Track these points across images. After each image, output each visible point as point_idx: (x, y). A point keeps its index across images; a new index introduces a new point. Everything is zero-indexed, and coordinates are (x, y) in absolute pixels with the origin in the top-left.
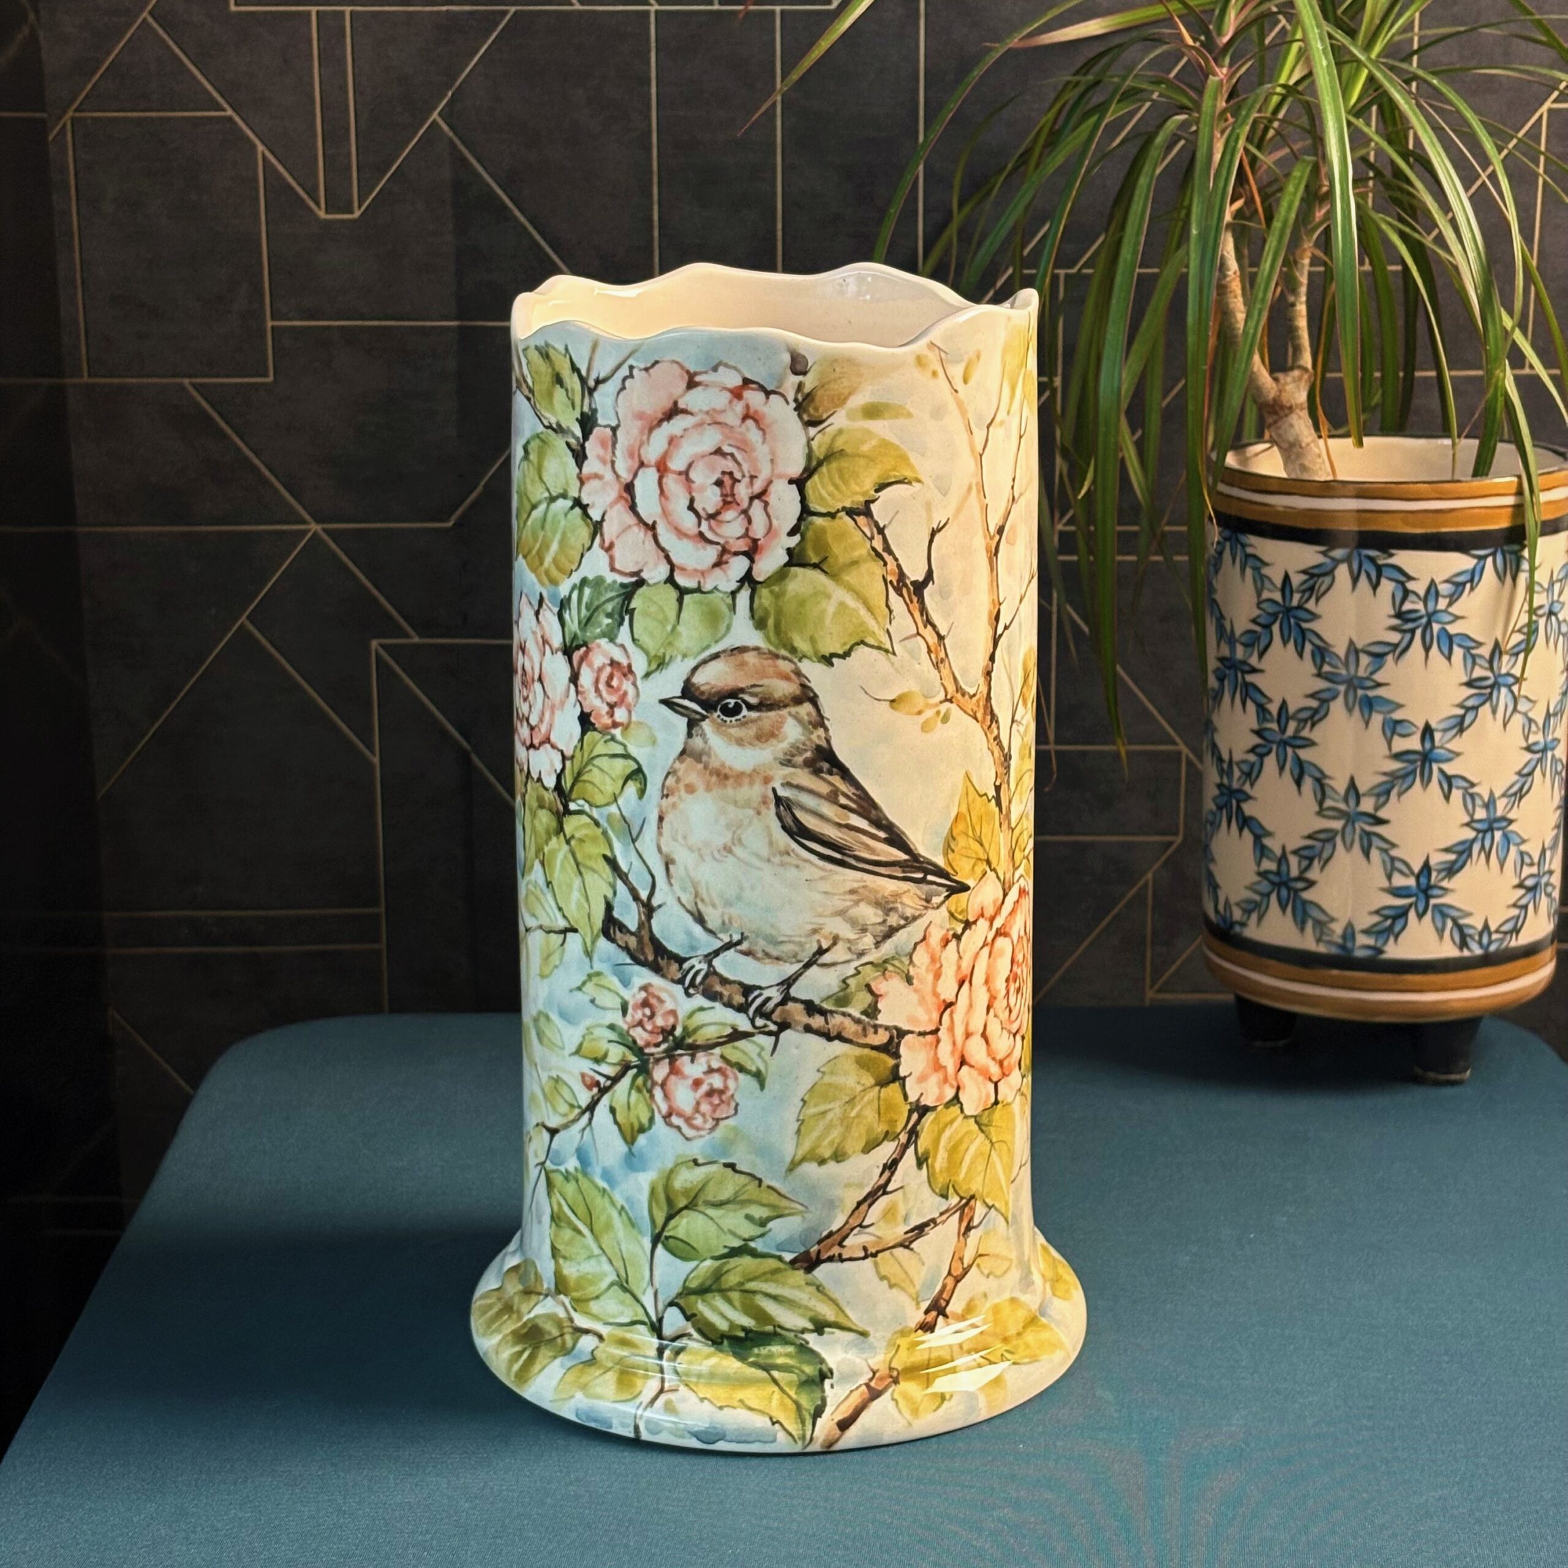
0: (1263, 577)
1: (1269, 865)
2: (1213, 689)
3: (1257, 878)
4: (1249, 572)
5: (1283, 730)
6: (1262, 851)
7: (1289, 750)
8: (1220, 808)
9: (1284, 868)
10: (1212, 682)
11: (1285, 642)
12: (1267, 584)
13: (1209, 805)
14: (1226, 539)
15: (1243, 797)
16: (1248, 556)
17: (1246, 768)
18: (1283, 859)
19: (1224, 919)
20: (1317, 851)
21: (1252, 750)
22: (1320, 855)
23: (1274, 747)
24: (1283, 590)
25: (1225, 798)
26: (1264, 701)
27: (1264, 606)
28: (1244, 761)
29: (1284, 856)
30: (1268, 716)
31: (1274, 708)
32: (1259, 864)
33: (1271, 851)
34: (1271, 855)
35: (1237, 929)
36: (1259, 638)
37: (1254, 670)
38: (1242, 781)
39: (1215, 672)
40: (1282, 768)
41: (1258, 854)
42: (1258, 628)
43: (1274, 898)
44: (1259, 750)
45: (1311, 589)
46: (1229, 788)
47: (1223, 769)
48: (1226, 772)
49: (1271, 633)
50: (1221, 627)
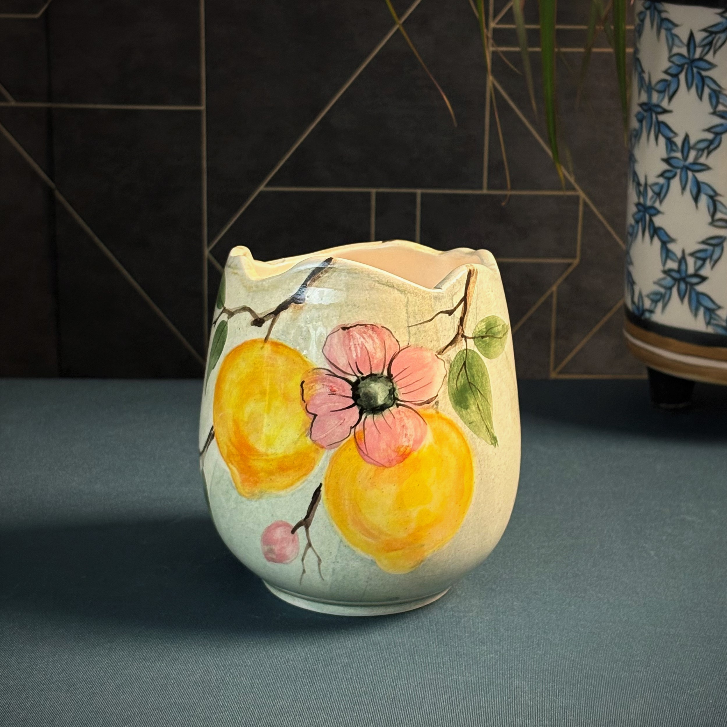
0: (674, 36)
1: (672, 265)
2: (635, 130)
3: (662, 275)
4: (663, 32)
5: (685, 158)
6: (667, 253)
7: (690, 174)
8: (637, 222)
9: (683, 267)
10: (634, 124)
11: (689, 87)
12: (677, 41)
13: (631, 221)
14: (647, 9)
15: (652, 211)
16: (663, 20)
17: (656, 189)
18: (682, 260)
19: (638, 308)
20: (709, 253)
21: (662, 175)
22: (711, 257)
23: (678, 171)
24: (688, 45)
25: (641, 214)
26: (671, 135)
27: (675, 59)
28: (656, 184)
29: (683, 258)
30: (674, 148)
31: (679, 140)
32: (664, 264)
33: (675, 254)
34: (674, 258)
35: (647, 315)
36: (669, 85)
37: (665, 111)
38: (653, 200)
40: (684, 188)
41: (664, 256)
42: (668, 78)
43: (675, 290)
44: (668, 175)
45: (710, 44)
46: (644, 206)
47: (640, 192)
48: (642, 193)
49: (679, 81)
50: (641, 79)
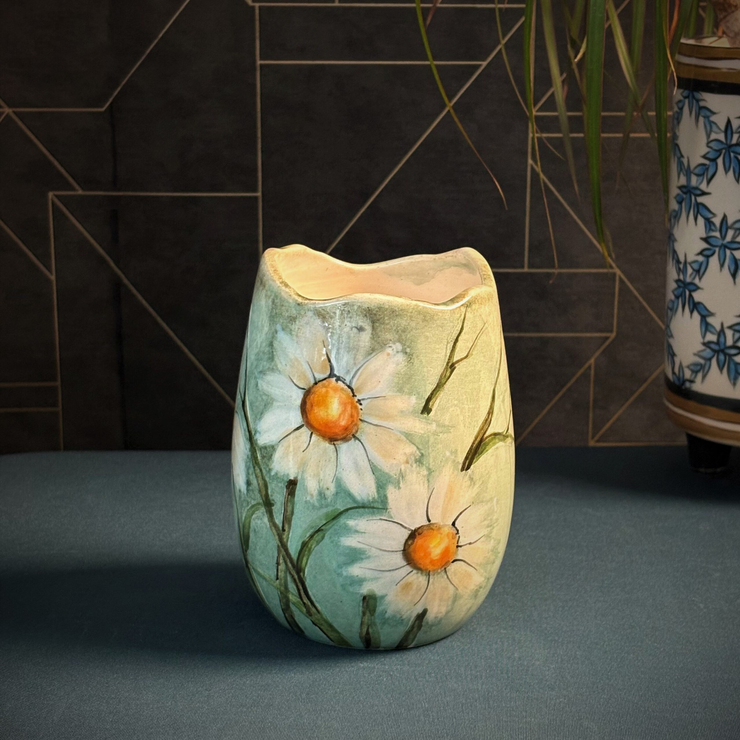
0: (711, 123)
1: (711, 337)
2: (674, 211)
3: (703, 348)
4: (701, 120)
5: (724, 237)
6: (706, 326)
7: (728, 252)
8: (677, 297)
9: (722, 339)
10: (674, 205)
11: (726, 171)
12: (714, 128)
13: (670, 296)
14: (685, 98)
15: (692, 287)
16: (701, 108)
17: (696, 266)
18: (721, 333)
19: (679, 379)
21: (701, 253)
23: (717, 249)
24: (726, 132)
25: (681, 289)
26: (710, 216)
27: (712, 144)
28: (695, 262)
29: (722, 331)
30: (713, 228)
31: (717, 221)
32: (704, 337)
33: (714, 327)
34: (713, 330)
35: (688, 384)
36: (707, 169)
37: (704, 193)
38: (693, 276)
39: (675, 198)
40: (722, 265)
41: (704, 329)
42: (707, 162)
43: (714, 362)
44: (706, 253)
46: (683, 282)
47: (680, 269)
48: (682, 271)
49: (717, 165)
50: (680, 164)
